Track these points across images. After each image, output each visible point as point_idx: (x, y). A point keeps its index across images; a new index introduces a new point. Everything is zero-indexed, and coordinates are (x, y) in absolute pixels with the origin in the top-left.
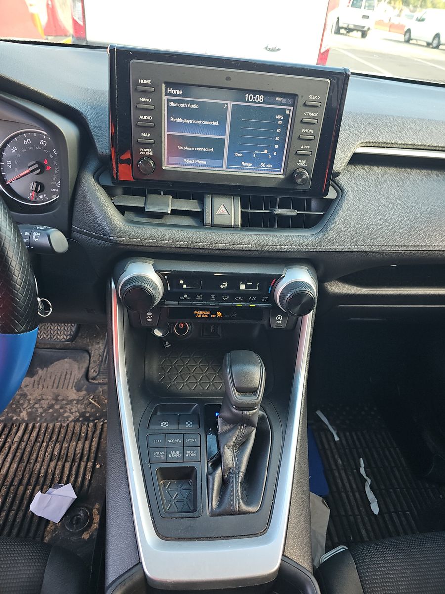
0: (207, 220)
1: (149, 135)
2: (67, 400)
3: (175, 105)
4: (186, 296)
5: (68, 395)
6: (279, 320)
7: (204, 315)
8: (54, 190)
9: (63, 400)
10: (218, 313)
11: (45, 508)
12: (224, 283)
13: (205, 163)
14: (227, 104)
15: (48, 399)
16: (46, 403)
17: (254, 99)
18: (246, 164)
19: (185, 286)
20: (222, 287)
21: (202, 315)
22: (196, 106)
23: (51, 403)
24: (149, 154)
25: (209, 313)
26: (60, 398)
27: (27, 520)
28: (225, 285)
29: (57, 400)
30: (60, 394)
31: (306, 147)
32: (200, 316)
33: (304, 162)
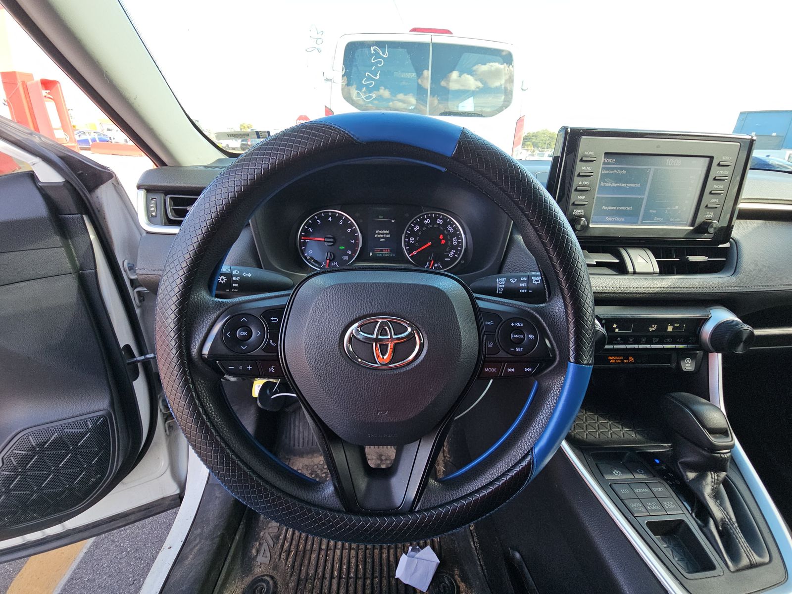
0: (630, 269)
1: (584, 197)
2: (390, 459)
3: (607, 172)
4: (619, 339)
5: (390, 455)
6: (688, 363)
7: (618, 360)
8: (447, 259)
9: (386, 459)
10: (630, 358)
11: (413, 574)
12: (653, 326)
13: (623, 220)
14: (650, 169)
15: (373, 459)
16: (372, 462)
17: (673, 163)
18: (658, 219)
19: (617, 330)
20: (651, 329)
21: (615, 360)
22: (624, 172)
23: (377, 463)
24: (580, 214)
25: (622, 358)
26: (383, 458)
27: (394, 589)
28: (653, 327)
29: (381, 460)
30: (383, 454)
31: (715, 200)
32: (613, 361)
33: (712, 214)
